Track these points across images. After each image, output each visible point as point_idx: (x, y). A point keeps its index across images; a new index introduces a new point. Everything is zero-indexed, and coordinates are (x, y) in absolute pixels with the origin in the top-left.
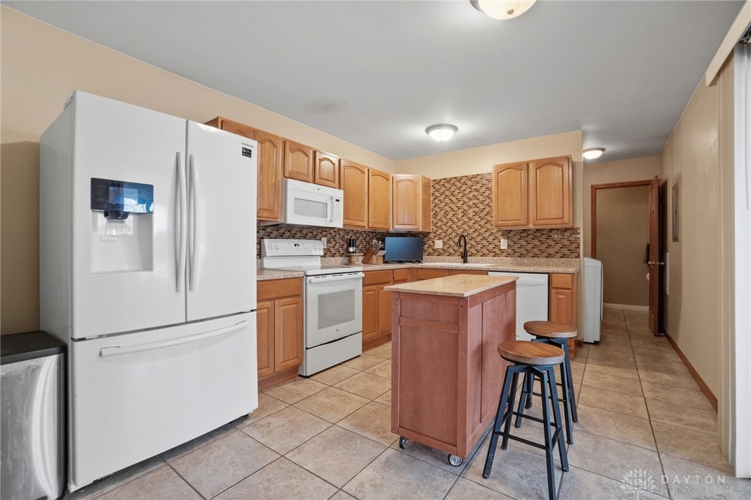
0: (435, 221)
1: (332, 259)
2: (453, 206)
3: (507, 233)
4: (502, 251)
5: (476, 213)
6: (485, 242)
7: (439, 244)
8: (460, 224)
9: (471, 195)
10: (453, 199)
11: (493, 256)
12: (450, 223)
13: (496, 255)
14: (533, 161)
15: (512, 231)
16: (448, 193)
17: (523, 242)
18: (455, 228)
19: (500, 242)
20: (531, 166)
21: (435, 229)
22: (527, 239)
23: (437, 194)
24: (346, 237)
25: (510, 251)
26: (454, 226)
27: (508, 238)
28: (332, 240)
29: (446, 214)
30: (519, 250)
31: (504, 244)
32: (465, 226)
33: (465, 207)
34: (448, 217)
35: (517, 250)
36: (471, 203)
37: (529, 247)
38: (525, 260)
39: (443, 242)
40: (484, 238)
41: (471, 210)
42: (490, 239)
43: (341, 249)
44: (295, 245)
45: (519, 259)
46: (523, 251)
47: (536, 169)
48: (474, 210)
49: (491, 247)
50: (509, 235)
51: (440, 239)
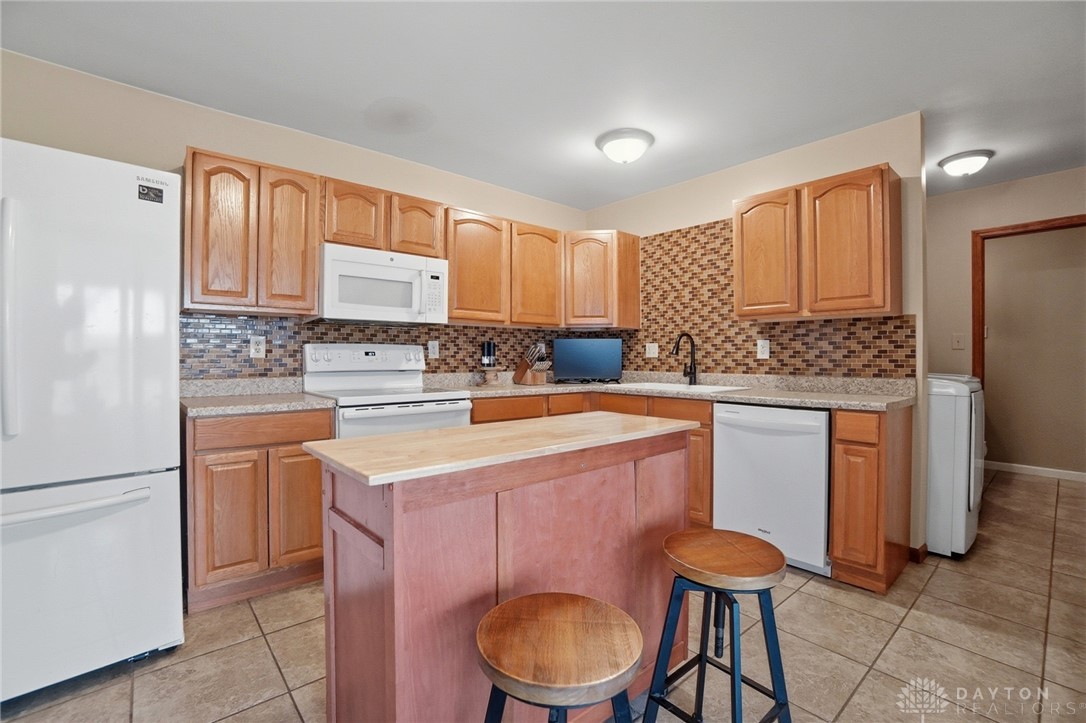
0: (646, 310)
1: (450, 375)
2: (675, 281)
3: (769, 330)
4: (760, 363)
5: (714, 293)
6: (728, 346)
7: (652, 351)
8: (686, 313)
9: (704, 261)
10: (675, 268)
11: (744, 372)
12: (671, 313)
13: (748, 370)
14: (808, 184)
15: (778, 324)
16: (667, 259)
17: (798, 345)
18: (680, 321)
19: (755, 345)
20: (805, 193)
21: (647, 323)
22: (807, 339)
23: (649, 262)
24: (481, 339)
25: (775, 363)
26: (677, 319)
27: (771, 338)
28: (450, 345)
29: (664, 297)
30: (793, 361)
31: (763, 349)
32: (696, 319)
33: (696, 283)
34: (667, 302)
35: (787, 360)
36: (704, 276)
37: (811, 356)
38: (803, 381)
39: (660, 346)
40: (728, 339)
41: (706, 288)
42: (739, 340)
43: (468, 360)
44: (367, 354)
45: (791, 378)
46: (798, 362)
47: (815, 199)
48: (711, 287)
49: (739, 356)
50: (773, 332)
51: (654, 340)
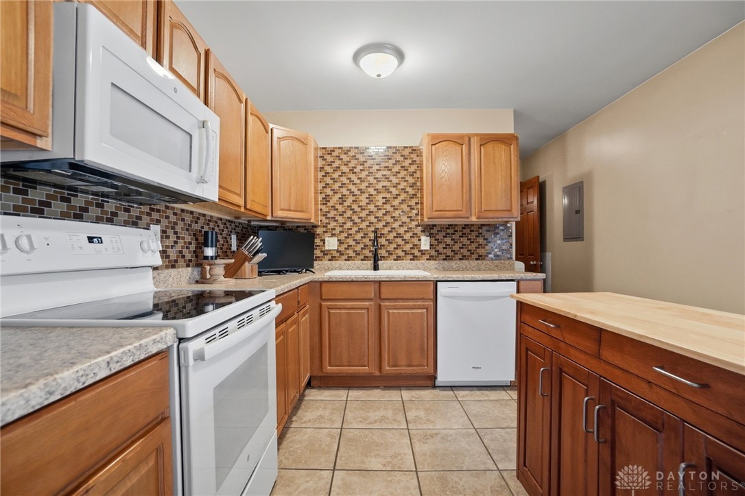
0: (325, 209)
2: (354, 189)
3: (429, 229)
4: (423, 253)
5: (387, 201)
6: (399, 241)
7: (331, 244)
8: (363, 214)
9: (379, 175)
10: (353, 177)
11: (411, 259)
12: (349, 213)
13: (414, 258)
14: (477, 135)
15: (435, 225)
16: (345, 169)
17: (448, 241)
18: (357, 220)
19: (420, 240)
21: (325, 221)
22: (453, 237)
23: (328, 169)
25: (433, 253)
26: (355, 218)
27: (431, 235)
29: (343, 199)
30: (445, 251)
31: (425, 243)
32: (372, 219)
33: (372, 191)
34: (346, 204)
35: (441, 250)
36: (379, 186)
37: (456, 247)
38: (454, 264)
39: (338, 240)
40: (398, 235)
41: (381, 196)
42: (407, 236)
43: (186, 252)
44: (91, 239)
45: (446, 262)
46: (449, 253)
47: (481, 145)
48: (384, 195)
49: (408, 247)
50: (432, 231)
51: (333, 235)
